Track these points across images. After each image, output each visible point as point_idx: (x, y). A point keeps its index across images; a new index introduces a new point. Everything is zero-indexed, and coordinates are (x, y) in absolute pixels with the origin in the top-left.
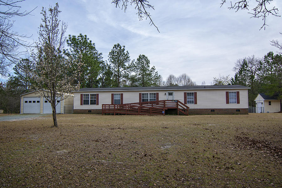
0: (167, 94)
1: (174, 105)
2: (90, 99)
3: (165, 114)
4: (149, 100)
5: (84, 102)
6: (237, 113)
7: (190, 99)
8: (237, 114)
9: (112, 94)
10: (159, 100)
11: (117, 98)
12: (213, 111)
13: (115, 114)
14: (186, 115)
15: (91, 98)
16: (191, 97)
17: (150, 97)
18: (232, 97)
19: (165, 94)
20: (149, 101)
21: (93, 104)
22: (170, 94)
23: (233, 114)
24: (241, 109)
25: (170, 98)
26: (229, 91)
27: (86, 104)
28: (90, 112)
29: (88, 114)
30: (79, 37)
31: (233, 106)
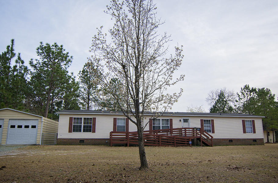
0: (182, 120)
1: (190, 134)
2: (83, 125)
3: (192, 145)
4: (161, 127)
5: (74, 128)
6: (254, 143)
7: (207, 128)
8: (254, 145)
9: (114, 118)
10: (173, 128)
11: (121, 123)
12: (231, 142)
13: (128, 145)
14: (210, 146)
15: (84, 123)
16: (207, 125)
17: (163, 124)
18: (248, 126)
19: (180, 120)
20: (161, 129)
21: (87, 131)
22: (186, 121)
23: (251, 145)
24: (257, 139)
25: (185, 125)
26: (245, 120)
27: (77, 131)
28: (82, 142)
29: (80, 145)
30: (53, 46)
31: (250, 136)
